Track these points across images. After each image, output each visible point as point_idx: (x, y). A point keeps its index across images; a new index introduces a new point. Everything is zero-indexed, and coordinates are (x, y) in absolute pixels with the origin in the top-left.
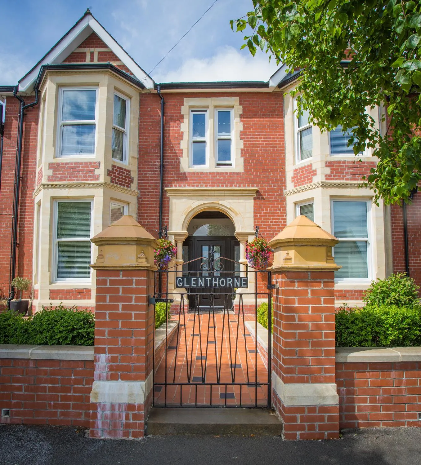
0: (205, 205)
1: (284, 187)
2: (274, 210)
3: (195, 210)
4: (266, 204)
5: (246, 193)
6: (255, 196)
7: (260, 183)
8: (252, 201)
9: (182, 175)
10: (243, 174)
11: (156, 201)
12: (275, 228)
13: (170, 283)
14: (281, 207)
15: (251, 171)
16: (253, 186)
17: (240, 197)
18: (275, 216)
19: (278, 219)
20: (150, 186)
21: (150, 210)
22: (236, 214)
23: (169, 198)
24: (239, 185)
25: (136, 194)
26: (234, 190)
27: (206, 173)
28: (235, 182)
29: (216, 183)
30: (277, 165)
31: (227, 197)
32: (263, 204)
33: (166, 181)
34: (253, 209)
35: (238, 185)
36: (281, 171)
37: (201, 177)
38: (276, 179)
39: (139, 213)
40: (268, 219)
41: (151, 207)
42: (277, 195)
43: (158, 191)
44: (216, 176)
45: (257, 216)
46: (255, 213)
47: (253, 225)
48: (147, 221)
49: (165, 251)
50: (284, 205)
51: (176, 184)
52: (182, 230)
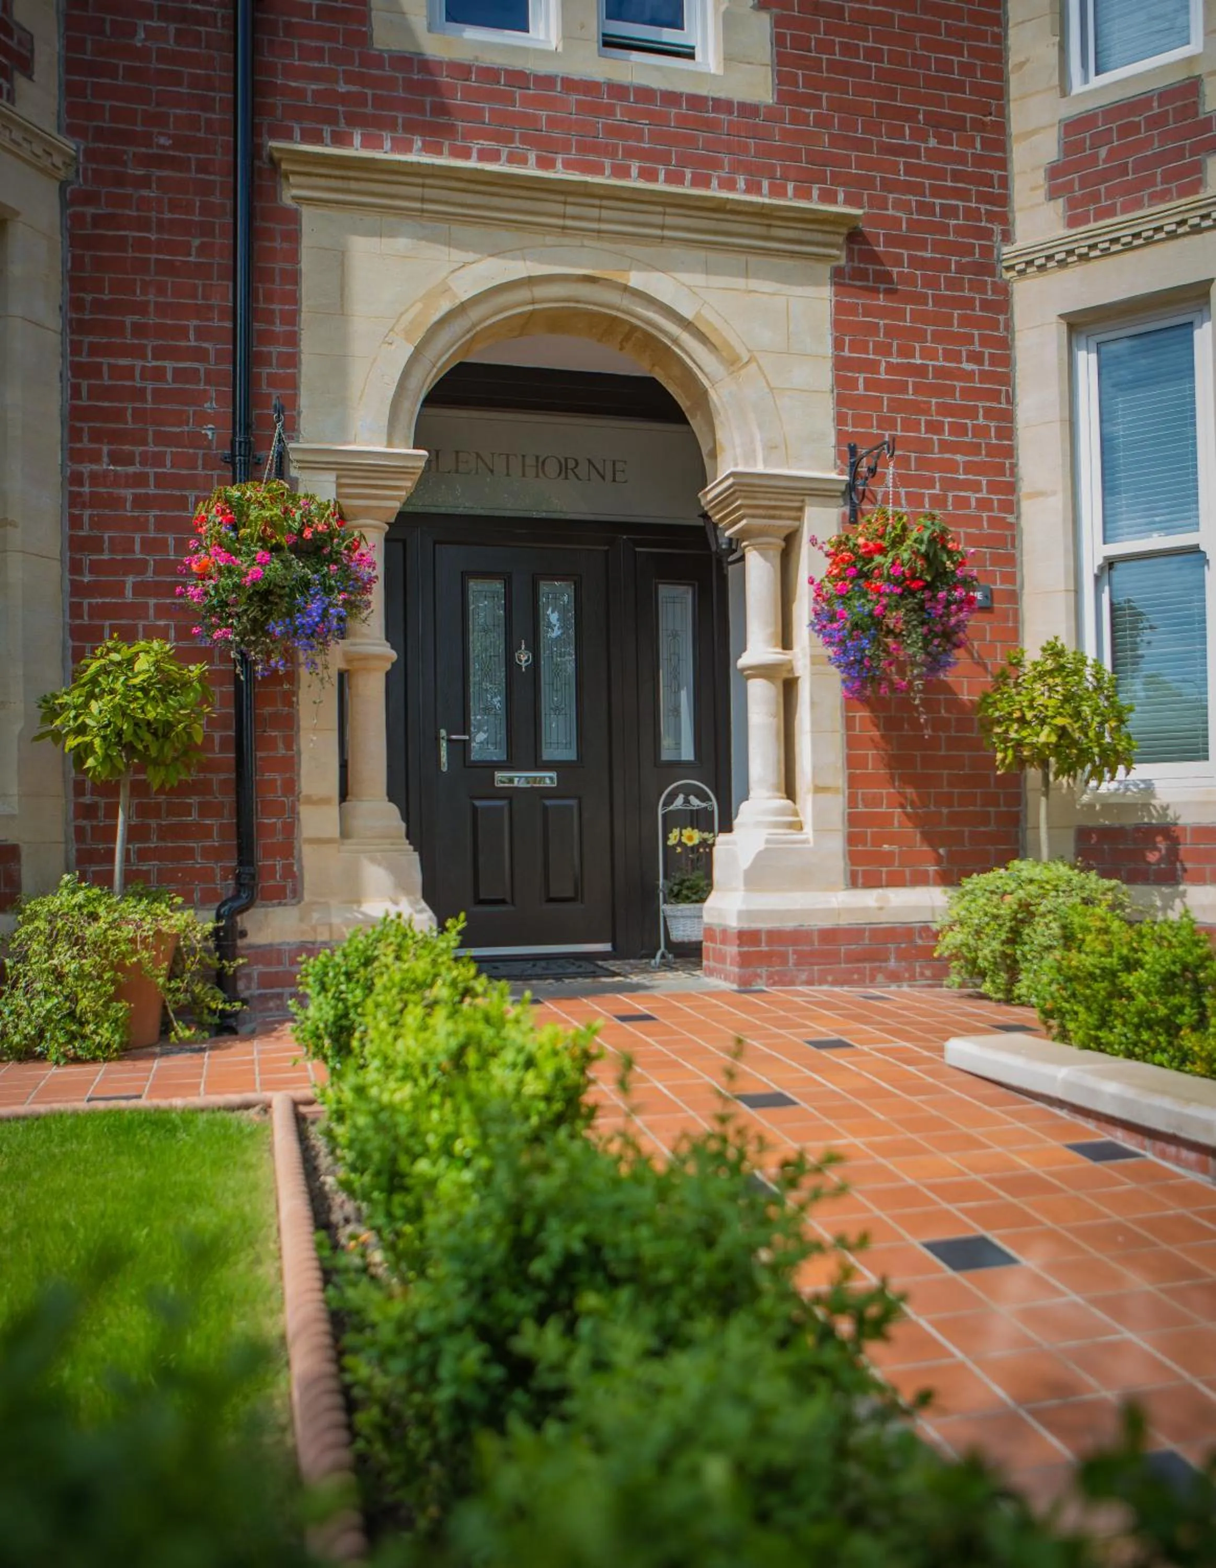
0: (540, 292)
1: (997, 228)
2: (947, 355)
3: (475, 314)
4: (899, 314)
5: (791, 234)
6: (843, 262)
7: (867, 183)
8: (826, 293)
9: (388, 72)
10: (772, 114)
11: (206, 230)
12: (952, 466)
13: (310, 801)
14: (985, 341)
15: (815, 101)
16: (828, 197)
17: (753, 260)
18: (951, 391)
19: (972, 413)
20: (160, 120)
21: (161, 290)
22: (732, 362)
23: (293, 217)
24: (747, 182)
25: (58, 160)
26: (720, 208)
27: (547, 81)
28: (726, 159)
29: (610, 152)
30: (958, 86)
31: (677, 251)
32: (884, 312)
33: (279, 101)
34: (829, 341)
35: (741, 184)
36: (979, 126)
37: (508, 98)
38: (956, 176)
39: (76, 305)
40: (920, 408)
41: (168, 268)
42: (961, 268)
43: (221, 157)
44: (610, 111)
45: (853, 383)
46: (840, 364)
47: (832, 440)
48: (139, 363)
49: (300, 568)
50: (1001, 333)
51: (343, 127)
52: (390, 444)
